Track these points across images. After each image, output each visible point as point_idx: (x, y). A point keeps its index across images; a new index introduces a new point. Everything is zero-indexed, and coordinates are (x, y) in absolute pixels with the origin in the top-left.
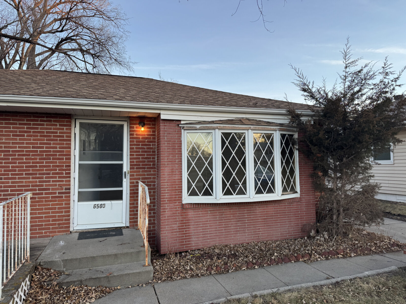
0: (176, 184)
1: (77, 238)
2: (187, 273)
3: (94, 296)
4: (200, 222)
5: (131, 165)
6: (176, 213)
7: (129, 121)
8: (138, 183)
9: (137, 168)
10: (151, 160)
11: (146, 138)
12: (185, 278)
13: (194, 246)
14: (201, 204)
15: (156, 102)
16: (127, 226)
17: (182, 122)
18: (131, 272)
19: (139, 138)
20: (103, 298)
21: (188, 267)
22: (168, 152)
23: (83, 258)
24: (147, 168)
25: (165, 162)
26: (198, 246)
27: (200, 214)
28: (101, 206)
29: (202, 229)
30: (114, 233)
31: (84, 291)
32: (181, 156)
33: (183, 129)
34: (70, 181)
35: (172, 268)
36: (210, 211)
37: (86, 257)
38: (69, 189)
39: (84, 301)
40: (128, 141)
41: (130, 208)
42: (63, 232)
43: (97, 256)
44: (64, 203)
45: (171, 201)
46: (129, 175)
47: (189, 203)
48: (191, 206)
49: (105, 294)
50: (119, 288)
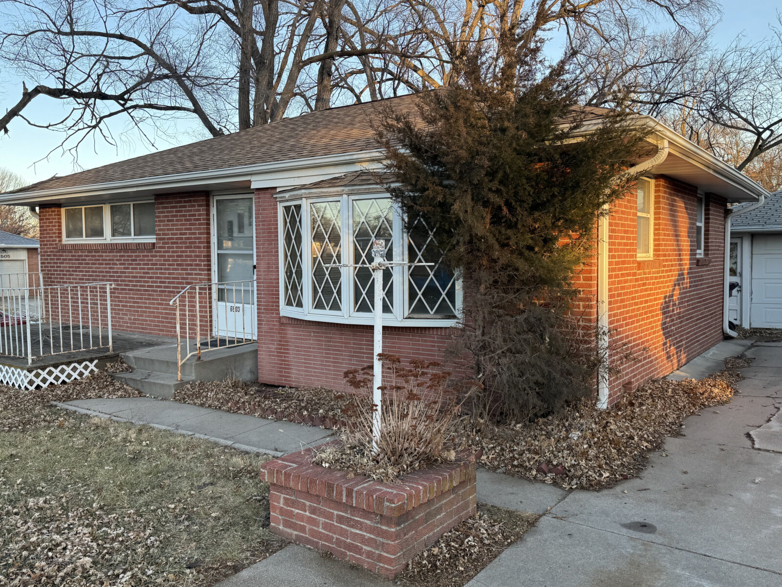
0: (272, 286)
4: (301, 347)
6: (273, 329)
13: (293, 381)
16: (254, 340)
27: (301, 335)
28: (237, 310)
33: (278, 200)
42: (204, 336)
44: (203, 301)
47: (286, 317)
48: (289, 320)
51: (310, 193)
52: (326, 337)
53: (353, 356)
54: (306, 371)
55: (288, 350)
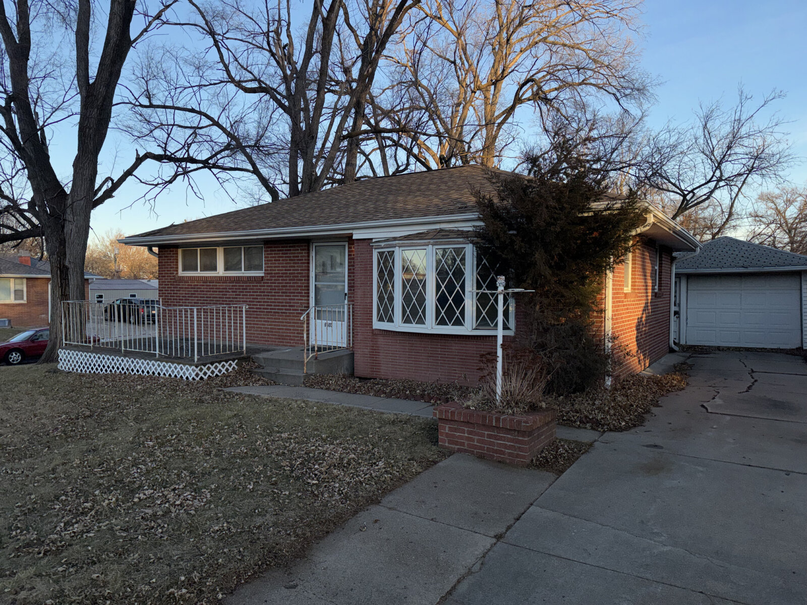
0: (368, 307)
4: (390, 351)
5: (349, 287)
6: (367, 338)
7: (348, 241)
13: (383, 374)
16: (344, 347)
17: (374, 241)
27: (389, 342)
28: (330, 325)
29: (392, 359)
33: (373, 248)
38: (307, 307)
43: (282, 360)
45: (363, 324)
47: (380, 329)
48: (379, 332)
50: (281, 384)
51: (402, 243)
52: (409, 343)
53: (430, 356)
54: (393, 368)
55: (379, 352)
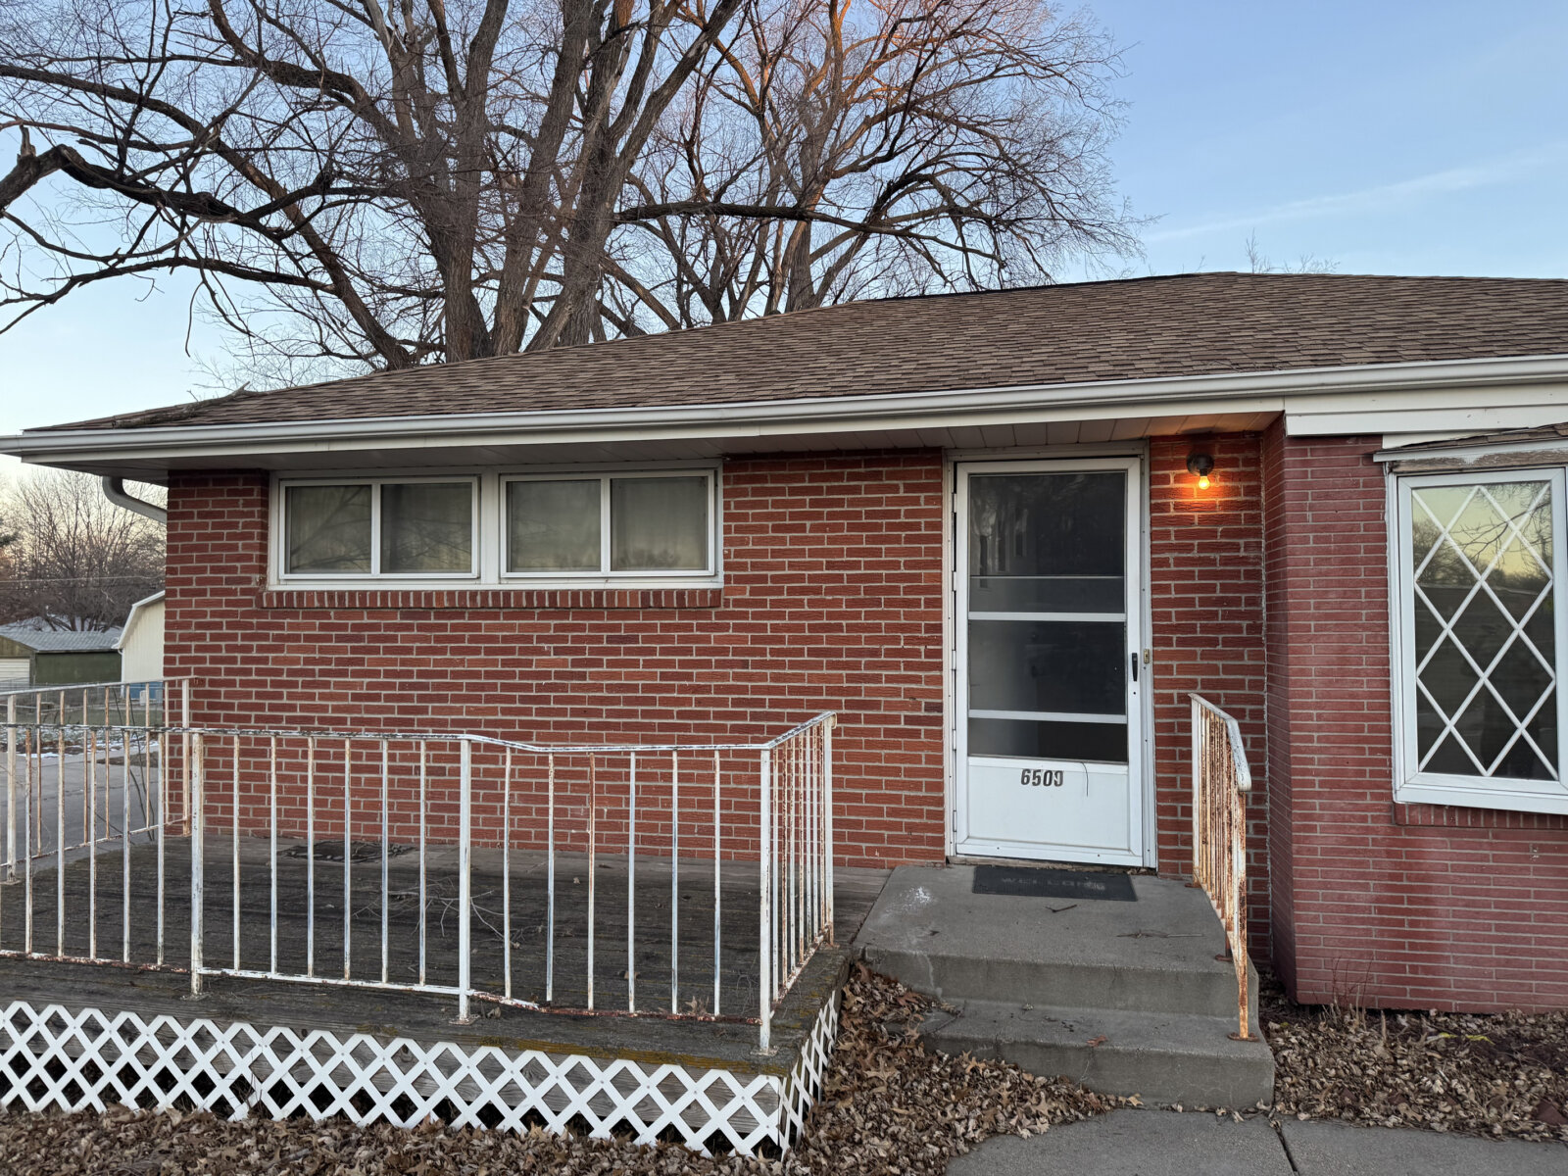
0: (1363, 715)
1: (970, 885)
2: (1432, 1106)
3: (1046, 1112)
4: (1487, 893)
5: (1156, 629)
6: (1364, 842)
7: (1147, 456)
8: (1188, 700)
9: (1181, 642)
10: (1243, 608)
11: (1220, 520)
12: (1425, 1126)
13: (1458, 994)
14: (1489, 812)
15: (1263, 368)
16: (1149, 869)
17: (1387, 444)
18: (1180, 1051)
19: (1189, 521)
20: (1077, 1125)
21: (1438, 1082)
22: (1320, 574)
23: (999, 963)
24: (1226, 642)
25: (1307, 617)
26: (1477, 997)
27: (1485, 858)
28: (1051, 779)
29: (1498, 928)
30: (1101, 887)
31: (1008, 1085)
32: (1385, 594)
33: (1391, 471)
34: (939, 680)
35: (1356, 1070)
36: (1542, 848)
37: (1011, 963)
38: (939, 708)
39: (1013, 1122)
40: (1142, 532)
41: (1159, 796)
42: (925, 857)
43: (1049, 966)
44: (923, 754)
45: (1338, 785)
46: (1149, 667)
47: (1429, 805)
48: (1438, 816)
49: (1086, 1114)
50: (1134, 1101)
54: (1508, 963)
55: (1428, 901)
